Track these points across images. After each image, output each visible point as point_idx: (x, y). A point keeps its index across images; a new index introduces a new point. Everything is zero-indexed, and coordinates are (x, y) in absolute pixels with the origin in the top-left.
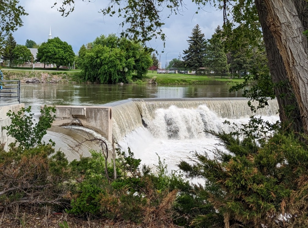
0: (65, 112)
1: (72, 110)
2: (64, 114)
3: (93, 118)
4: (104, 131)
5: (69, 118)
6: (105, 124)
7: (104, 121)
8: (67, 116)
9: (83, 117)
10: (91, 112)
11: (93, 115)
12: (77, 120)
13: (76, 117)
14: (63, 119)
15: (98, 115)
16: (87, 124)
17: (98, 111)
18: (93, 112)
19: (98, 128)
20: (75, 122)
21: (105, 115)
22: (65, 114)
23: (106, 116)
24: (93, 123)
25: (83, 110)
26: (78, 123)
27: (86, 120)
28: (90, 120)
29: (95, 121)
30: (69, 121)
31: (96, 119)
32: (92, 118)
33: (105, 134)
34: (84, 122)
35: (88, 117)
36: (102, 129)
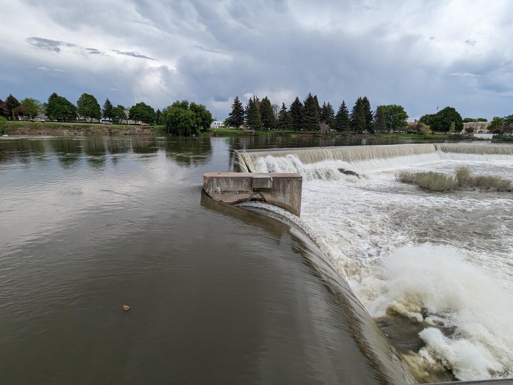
0: (242, 184)
1: (254, 181)
2: (240, 186)
3: (281, 191)
4: (295, 207)
5: (247, 192)
6: (296, 198)
7: (295, 194)
8: (243, 189)
9: (267, 190)
10: (279, 183)
11: (281, 187)
12: (258, 195)
13: (257, 191)
14: (239, 194)
15: (287, 187)
16: (272, 199)
17: (288, 181)
18: (281, 182)
19: (288, 203)
20: (255, 196)
21: (297, 187)
22: (242, 187)
23: (299, 188)
24: (280, 198)
25: (269, 181)
26: (259, 199)
27: (271, 194)
28: (277, 194)
29: (284, 195)
30: (247, 196)
31: (284, 193)
32: (279, 192)
33: (296, 212)
34: (268, 197)
35: (274, 190)
36: (293, 205)
